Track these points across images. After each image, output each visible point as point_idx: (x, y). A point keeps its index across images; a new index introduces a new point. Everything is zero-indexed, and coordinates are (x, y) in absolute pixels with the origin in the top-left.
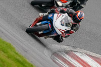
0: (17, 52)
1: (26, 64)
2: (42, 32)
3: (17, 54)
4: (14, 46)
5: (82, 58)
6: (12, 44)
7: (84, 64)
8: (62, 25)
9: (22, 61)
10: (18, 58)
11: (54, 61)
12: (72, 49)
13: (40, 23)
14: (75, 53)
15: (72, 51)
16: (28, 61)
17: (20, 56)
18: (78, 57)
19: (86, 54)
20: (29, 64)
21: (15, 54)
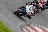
0: (4, 25)
1: (8, 31)
2: (21, 13)
3: (4, 26)
4: (3, 22)
5: (35, 28)
6: (2, 21)
7: (36, 31)
8: (30, 10)
9: (6, 30)
10: (5, 28)
11: (22, 29)
12: (30, 24)
13: (20, 9)
14: (32, 26)
15: (30, 25)
16: (9, 29)
17: (6, 27)
18: (33, 28)
19: (37, 26)
20: (10, 31)
21: (3, 26)
